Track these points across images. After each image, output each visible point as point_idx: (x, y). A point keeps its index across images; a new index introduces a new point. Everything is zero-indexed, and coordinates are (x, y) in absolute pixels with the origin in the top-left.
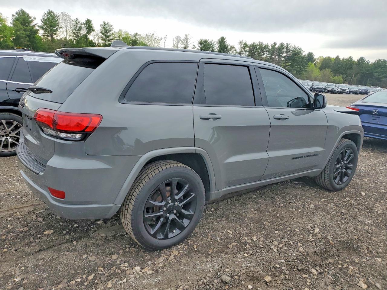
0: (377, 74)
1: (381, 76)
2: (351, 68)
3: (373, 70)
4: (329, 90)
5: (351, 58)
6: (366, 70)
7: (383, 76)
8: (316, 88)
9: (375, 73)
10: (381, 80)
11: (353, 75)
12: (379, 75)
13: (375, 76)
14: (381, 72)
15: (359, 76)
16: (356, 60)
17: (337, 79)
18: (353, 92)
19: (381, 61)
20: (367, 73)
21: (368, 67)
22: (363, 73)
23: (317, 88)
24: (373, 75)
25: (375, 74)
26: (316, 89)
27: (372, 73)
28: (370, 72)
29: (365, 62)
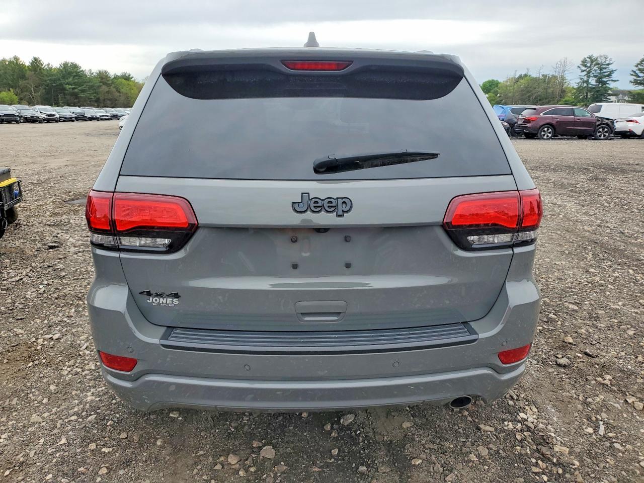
0: (70, 86)
1: (76, 90)
2: (23, 77)
3: (61, 79)
4: (26, 118)
5: (16, 59)
6: (50, 80)
7: (79, 90)
8: (3, 116)
9: (66, 84)
10: (78, 97)
11: (32, 89)
12: (73, 89)
13: (68, 91)
14: (74, 83)
15: (42, 90)
16: (27, 64)
17: (6, 97)
18: (65, 118)
19: (69, 65)
20: (54, 84)
21: (53, 75)
22: (47, 85)
23: (5, 115)
24: (65, 89)
25: (68, 87)
26: (4, 118)
27: (61, 84)
28: (58, 84)
29: (44, 66)
